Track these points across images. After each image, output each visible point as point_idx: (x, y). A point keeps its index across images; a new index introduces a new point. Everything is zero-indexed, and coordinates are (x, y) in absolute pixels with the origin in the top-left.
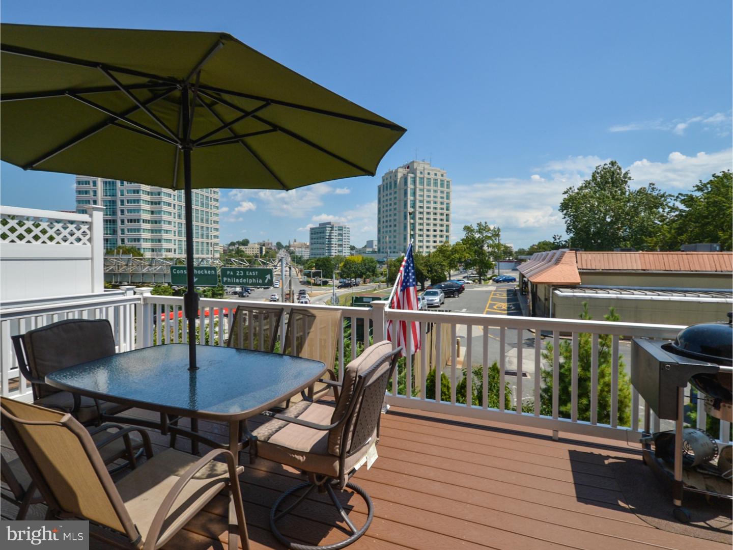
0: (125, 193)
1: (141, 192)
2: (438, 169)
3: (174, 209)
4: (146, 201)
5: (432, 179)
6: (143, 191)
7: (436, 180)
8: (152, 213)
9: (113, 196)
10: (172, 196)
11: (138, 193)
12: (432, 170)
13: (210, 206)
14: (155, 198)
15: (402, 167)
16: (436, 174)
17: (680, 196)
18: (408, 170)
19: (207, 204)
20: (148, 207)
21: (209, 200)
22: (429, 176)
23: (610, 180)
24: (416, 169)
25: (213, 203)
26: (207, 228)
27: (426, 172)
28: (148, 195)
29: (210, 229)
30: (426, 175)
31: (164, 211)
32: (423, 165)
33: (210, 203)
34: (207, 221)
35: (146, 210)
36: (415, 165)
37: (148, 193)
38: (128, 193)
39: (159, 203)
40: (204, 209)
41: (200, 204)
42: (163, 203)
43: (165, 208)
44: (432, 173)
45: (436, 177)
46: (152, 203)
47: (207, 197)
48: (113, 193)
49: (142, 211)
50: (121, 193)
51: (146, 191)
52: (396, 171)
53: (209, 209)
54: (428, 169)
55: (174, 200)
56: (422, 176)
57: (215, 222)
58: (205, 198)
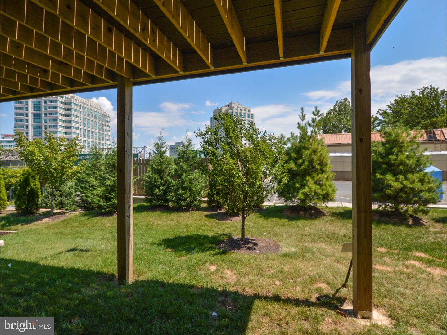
0: (48, 121)
1: (59, 120)
2: (246, 107)
3: (81, 131)
4: (62, 126)
5: (243, 113)
6: (60, 119)
7: (245, 114)
8: (66, 133)
9: (40, 123)
10: (79, 123)
11: (56, 121)
12: (243, 108)
13: (104, 130)
14: (68, 124)
15: (225, 106)
16: (245, 110)
17: (379, 111)
18: (228, 108)
19: (103, 129)
20: (63, 130)
21: (104, 126)
22: (241, 111)
23: (344, 109)
24: (233, 107)
25: (107, 128)
26: (103, 144)
27: (239, 109)
28: (63, 122)
29: (104, 144)
30: (239, 111)
31: (74, 133)
32: (237, 105)
33: (104, 128)
34: (103, 139)
35: (62, 132)
36: (233, 105)
37: (63, 121)
38: (49, 121)
39: (70, 127)
40: (101, 132)
41: (98, 129)
42: (73, 127)
43: (74, 130)
44: (243, 109)
45: (245, 112)
46: (66, 127)
47: (102, 124)
48: (39, 121)
49: (59, 132)
50: (45, 121)
51: (62, 120)
52: (221, 108)
53: (104, 132)
54: (240, 107)
55: (81, 125)
56: (237, 111)
57: (108, 140)
58: (101, 125)
